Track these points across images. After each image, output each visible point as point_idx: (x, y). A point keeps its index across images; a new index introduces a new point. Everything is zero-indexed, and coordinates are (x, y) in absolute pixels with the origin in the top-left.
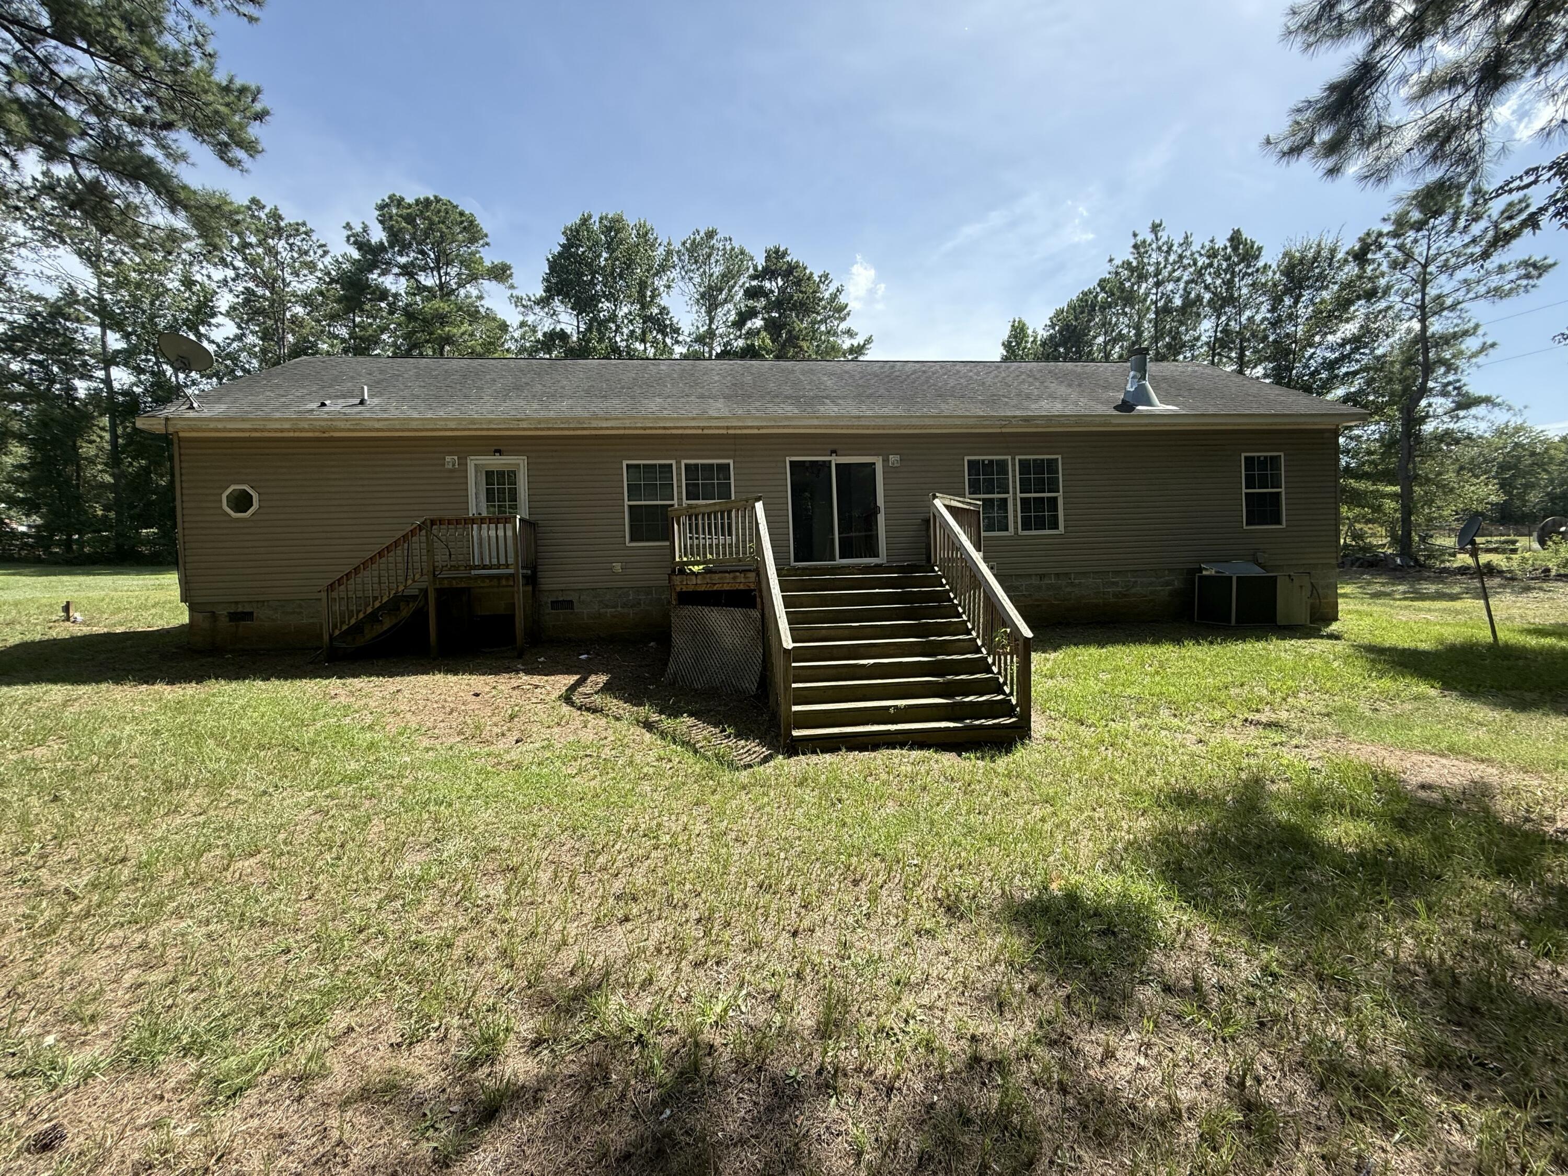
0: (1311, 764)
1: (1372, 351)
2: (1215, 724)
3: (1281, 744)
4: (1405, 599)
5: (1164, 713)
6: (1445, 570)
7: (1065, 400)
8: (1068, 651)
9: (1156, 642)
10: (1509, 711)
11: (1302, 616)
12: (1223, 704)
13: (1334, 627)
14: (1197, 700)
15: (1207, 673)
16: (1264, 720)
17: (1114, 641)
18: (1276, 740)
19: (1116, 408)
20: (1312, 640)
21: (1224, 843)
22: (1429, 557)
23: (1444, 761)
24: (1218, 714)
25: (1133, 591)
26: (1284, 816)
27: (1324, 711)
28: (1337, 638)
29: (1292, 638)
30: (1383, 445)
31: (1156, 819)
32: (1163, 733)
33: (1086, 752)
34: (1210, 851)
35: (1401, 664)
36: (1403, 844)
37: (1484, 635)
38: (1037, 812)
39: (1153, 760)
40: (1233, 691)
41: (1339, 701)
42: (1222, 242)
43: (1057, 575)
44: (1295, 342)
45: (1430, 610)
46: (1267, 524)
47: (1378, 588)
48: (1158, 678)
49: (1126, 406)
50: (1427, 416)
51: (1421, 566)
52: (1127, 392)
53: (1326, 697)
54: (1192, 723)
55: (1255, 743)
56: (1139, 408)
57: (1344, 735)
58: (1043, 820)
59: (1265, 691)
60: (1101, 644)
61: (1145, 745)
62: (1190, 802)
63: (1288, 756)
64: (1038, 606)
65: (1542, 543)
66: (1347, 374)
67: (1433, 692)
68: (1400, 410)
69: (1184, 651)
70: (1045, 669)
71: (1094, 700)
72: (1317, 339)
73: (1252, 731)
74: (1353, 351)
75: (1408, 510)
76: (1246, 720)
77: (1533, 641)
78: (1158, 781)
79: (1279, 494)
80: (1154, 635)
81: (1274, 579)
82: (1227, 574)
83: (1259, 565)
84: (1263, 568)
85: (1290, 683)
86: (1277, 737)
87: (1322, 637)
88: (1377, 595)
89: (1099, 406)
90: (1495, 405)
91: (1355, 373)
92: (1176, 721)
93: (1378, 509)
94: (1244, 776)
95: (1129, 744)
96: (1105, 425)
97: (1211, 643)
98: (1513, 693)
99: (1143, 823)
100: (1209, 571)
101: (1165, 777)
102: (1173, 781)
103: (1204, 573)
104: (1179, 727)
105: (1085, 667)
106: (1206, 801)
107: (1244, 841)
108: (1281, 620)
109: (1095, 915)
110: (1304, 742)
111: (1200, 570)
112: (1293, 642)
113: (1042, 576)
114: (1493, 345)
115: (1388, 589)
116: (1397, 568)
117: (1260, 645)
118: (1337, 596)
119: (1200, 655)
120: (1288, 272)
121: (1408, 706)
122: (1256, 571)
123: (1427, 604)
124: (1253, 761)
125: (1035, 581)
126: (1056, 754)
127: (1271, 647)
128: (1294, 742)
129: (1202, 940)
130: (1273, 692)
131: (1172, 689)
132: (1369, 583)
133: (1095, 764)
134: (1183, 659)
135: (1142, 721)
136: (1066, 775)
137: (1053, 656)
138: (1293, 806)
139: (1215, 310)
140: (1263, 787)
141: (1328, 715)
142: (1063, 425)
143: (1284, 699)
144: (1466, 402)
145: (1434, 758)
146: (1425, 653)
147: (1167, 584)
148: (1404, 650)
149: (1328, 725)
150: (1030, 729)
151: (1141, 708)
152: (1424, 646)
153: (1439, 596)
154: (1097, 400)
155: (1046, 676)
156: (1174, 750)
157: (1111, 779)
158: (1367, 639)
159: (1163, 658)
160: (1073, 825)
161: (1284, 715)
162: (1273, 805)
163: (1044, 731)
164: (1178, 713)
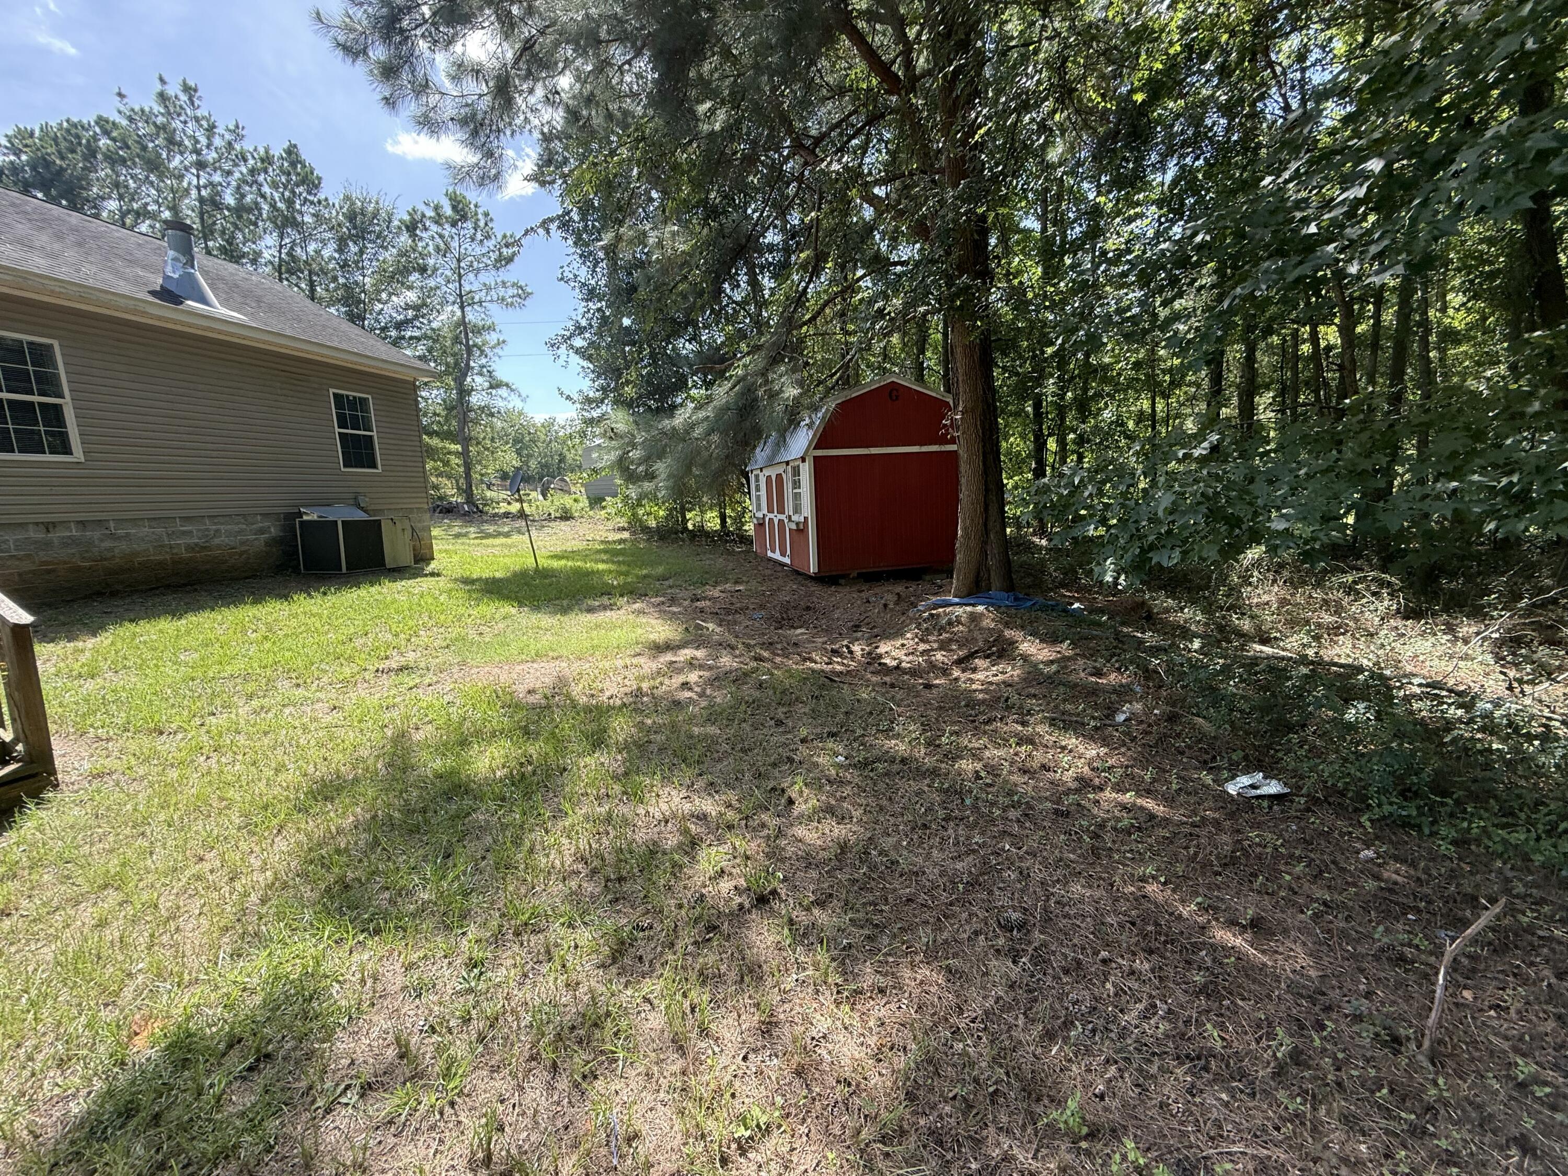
0: (447, 698)
1: (430, 322)
2: (347, 683)
3: (415, 686)
4: (476, 538)
5: (284, 685)
6: (495, 515)
7: (53, 256)
8: (121, 631)
9: (258, 600)
10: (559, 616)
11: (407, 558)
12: (350, 659)
13: (433, 566)
14: (322, 661)
15: (326, 627)
16: (395, 666)
17: (196, 607)
18: (411, 684)
19: (153, 293)
20: (419, 580)
21: (391, 824)
22: (485, 505)
23: (535, 665)
24: (347, 671)
25: (217, 541)
26: (438, 764)
27: (445, 644)
28: (438, 575)
29: (402, 579)
30: (446, 408)
31: (298, 830)
32: (287, 711)
33: (173, 774)
34: (376, 842)
35: (490, 592)
36: (534, 749)
37: (530, 562)
38: (87, 914)
39: (280, 751)
40: (358, 642)
41: (455, 632)
42: (277, 151)
43: (82, 524)
44: (364, 291)
45: (493, 546)
46: (363, 467)
47: (457, 530)
48: (267, 645)
49: (168, 295)
50: (472, 390)
51: (481, 512)
52: (166, 278)
53: (442, 630)
54: (320, 689)
55: (392, 692)
56: (190, 303)
57: (463, 663)
58: (102, 924)
59: (390, 636)
60: (176, 613)
61: (266, 733)
62: (339, 789)
63: (426, 697)
64: (49, 572)
65: (544, 496)
66: (411, 338)
67: (513, 611)
68: (455, 380)
69: (294, 607)
70: (76, 666)
71: (176, 693)
72: (384, 296)
73: (385, 680)
74: (416, 317)
75: (468, 467)
76: (377, 671)
77: (556, 564)
78: (290, 776)
79: (371, 437)
80: (253, 593)
81: (378, 522)
82: (331, 518)
83: (362, 509)
84: (365, 511)
85: (411, 623)
86: (409, 680)
87: (426, 575)
88: (458, 536)
89: (122, 283)
90: (512, 390)
91: (418, 339)
92: (301, 691)
93: (447, 463)
94: (389, 733)
95: (242, 740)
96: (135, 312)
97: (325, 594)
98: (557, 602)
99: (281, 844)
100: (311, 516)
101: (299, 768)
102: (311, 769)
103: (305, 518)
104: (306, 699)
105: (155, 649)
106: (356, 780)
107: (408, 811)
108: (389, 563)
109: (230, 1046)
110: (435, 679)
111: (300, 514)
112: (403, 583)
113: (48, 527)
114: (504, 342)
115: (464, 531)
116: (466, 514)
117: (374, 590)
118: (431, 538)
119: (315, 610)
120: (352, 216)
121: (501, 625)
122: (360, 516)
123: (490, 541)
124: (395, 714)
125: (35, 534)
126: (118, 796)
127: (385, 590)
128: (427, 681)
129: (394, 977)
130: (396, 635)
131: (288, 654)
132: (449, 526)
133: (194, 786)
134: (296, 616)
135: (255, 703)
136: (140, 825)
137: (91, 642)
138: (442, 749)
139: (277, 226)
140: (410, 739)
141: (448, 647)
142: (52, 293)
143: (409, 640)
144: (496, 385)
145: (529, 665)
146: (500, 580)
147: (261, 531)
148: (487, 579)
149: (450, 657)
150: (53, 772)
151: (251, 687)
152: (498, 575)
153: (499, 534)
154: (117, 273)
155: (80, 675)
156: (305, 729)
157: (221, 799)
158: (459, 573)
159: (270, 619)
160: (165, 904)
161: (411, 656)
162: (424, 755)
163: (87, 765)
164: (300, 681)
